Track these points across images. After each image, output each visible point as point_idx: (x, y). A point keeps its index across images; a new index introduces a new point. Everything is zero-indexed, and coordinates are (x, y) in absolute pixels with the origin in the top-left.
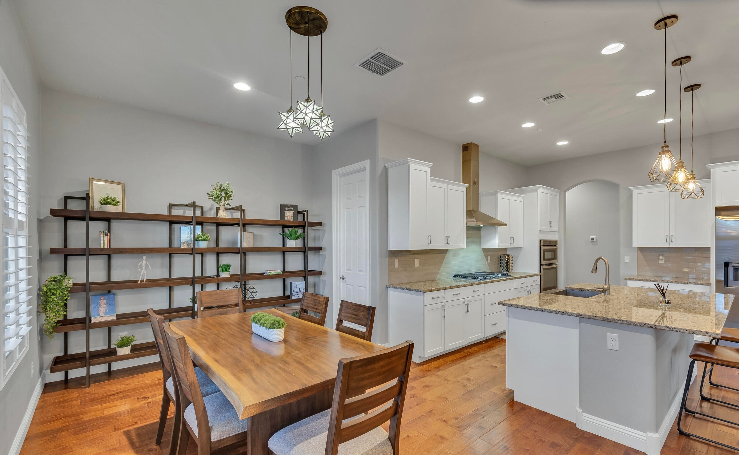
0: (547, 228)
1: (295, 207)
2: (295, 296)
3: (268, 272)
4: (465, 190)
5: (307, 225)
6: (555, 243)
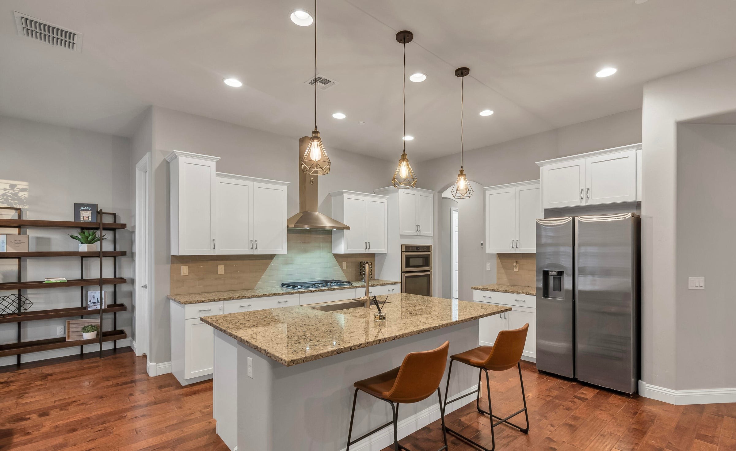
0: (414, 232)
1: (93, 207)
2: (92, 308)
3: (47, 281)
4: (285, 188)
5: (101, 227)
6: (427, 248)
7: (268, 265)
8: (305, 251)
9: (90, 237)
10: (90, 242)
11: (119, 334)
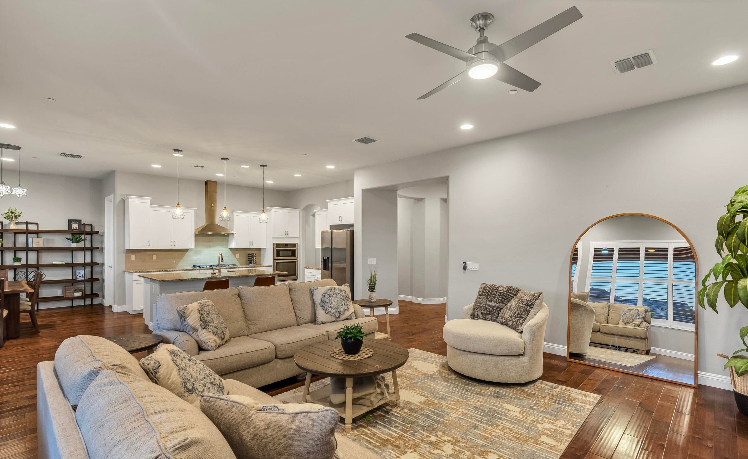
0: (284, 235)
1: (79, 221)
2: (79, 279)
3: (54, 263)
4: (193, 212)
5: (85, 233)
6: (295, 245)
7: (184, 255)
8: (210, 247)
9: (78, 239)
10: (78, 242)
11: (93, 295)
